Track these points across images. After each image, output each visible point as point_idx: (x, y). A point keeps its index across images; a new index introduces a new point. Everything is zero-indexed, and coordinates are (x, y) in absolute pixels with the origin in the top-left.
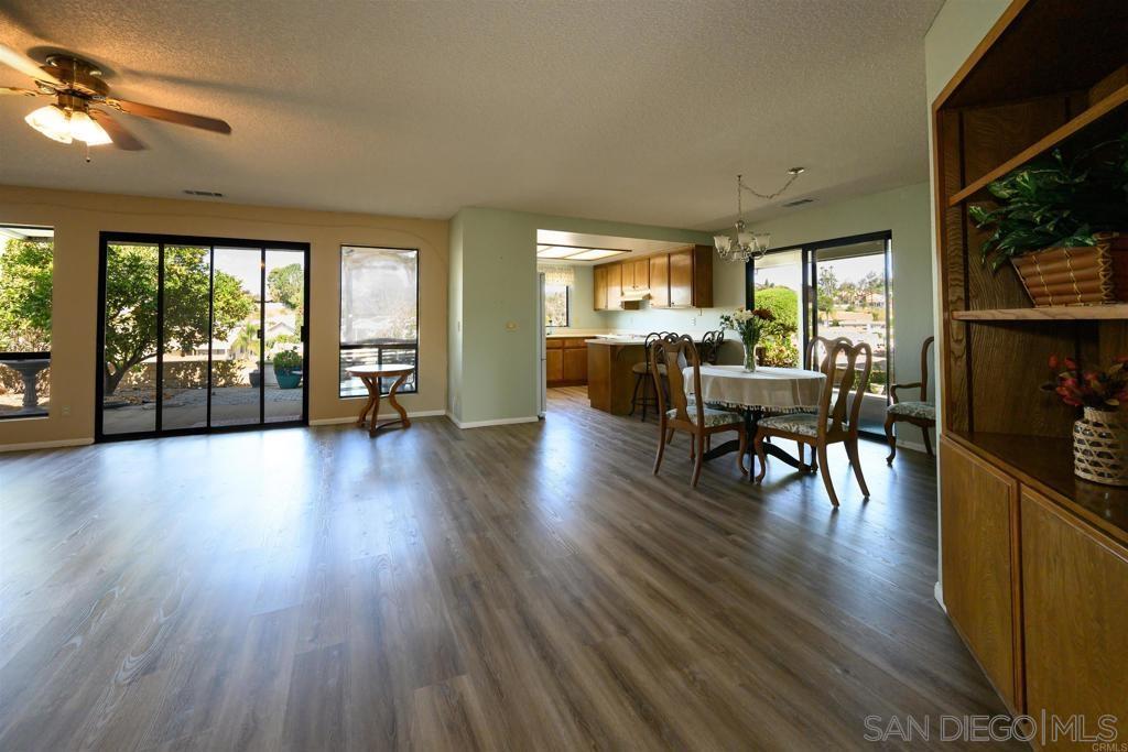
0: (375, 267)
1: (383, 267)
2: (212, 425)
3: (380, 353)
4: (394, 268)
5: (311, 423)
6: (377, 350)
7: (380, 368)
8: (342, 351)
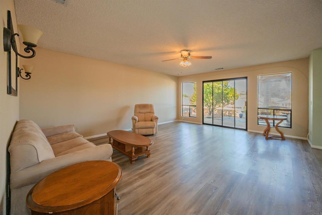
0: (272, 82)
1: (275, 81)
2: (223, 125)
3: (274, 111)
4: (280, 81)
5: (248, 130)
6: (273, 110)
7: (274, 117)
8: (259, 110)
